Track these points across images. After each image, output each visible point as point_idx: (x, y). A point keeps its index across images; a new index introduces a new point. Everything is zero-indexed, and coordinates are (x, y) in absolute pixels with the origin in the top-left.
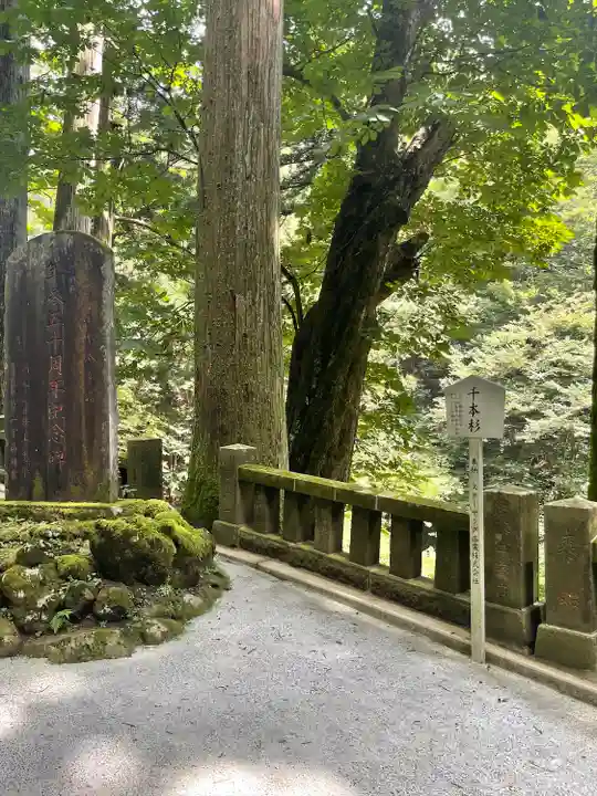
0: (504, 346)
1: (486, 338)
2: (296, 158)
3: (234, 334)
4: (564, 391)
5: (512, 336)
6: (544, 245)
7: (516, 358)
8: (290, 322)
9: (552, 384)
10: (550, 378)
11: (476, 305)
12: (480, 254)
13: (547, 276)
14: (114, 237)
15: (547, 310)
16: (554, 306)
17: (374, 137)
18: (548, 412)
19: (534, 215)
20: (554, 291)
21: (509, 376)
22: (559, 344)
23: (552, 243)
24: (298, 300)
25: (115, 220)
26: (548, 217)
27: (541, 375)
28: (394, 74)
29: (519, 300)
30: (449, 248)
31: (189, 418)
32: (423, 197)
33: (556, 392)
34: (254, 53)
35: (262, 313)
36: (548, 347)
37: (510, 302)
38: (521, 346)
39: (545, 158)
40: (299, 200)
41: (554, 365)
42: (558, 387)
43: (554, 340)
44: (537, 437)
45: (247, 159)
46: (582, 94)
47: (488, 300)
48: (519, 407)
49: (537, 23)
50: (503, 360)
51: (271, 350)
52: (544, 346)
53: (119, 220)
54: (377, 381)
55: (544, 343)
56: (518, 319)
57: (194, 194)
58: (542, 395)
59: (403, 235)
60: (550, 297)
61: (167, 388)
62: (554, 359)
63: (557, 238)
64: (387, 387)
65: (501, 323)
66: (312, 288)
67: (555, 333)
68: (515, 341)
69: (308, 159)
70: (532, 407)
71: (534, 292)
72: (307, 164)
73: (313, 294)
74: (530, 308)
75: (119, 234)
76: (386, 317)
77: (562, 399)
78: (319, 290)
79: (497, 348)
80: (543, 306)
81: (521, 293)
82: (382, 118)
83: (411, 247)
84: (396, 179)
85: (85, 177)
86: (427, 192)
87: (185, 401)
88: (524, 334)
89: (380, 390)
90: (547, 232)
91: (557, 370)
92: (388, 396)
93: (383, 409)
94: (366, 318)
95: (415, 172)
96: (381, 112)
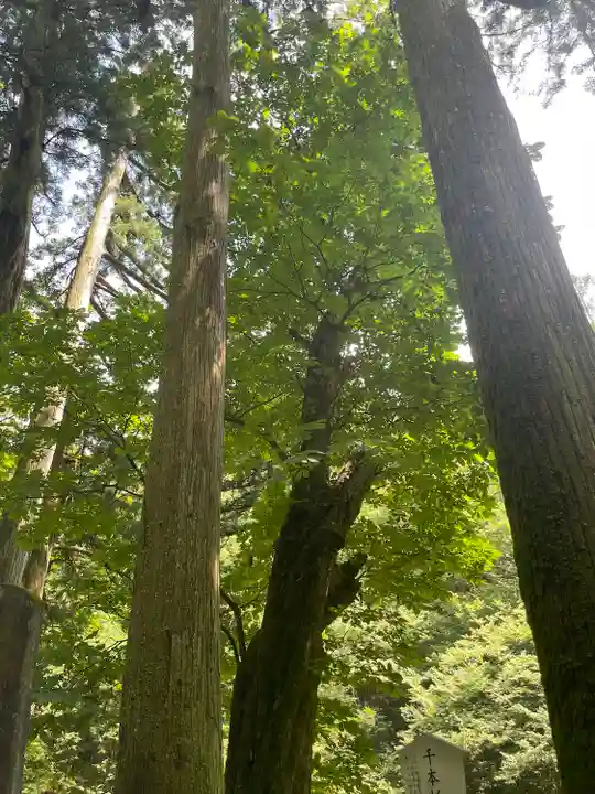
0: (461, 665)
1: (443, 656)
2: (237, 485)
3: (167, 681)
4: (533, 715)
5: (467, 653)
6: (477, 563)
7: (476, 677)
8: (232, 654)
9: (519, 708)
10: (515, 700)
11: (425, 619)
12: (418, 572)
13: (489, 586)
14: (51, 563)
15: (496, 623)
16: (502, 617)
17: (306, 474)
18: (523, 743)
19: (461, 536)
20: (498, 603)
21: (473, 700)
22: (516, 660)
23: (484, 562)
24: (240, 628)
25: (55, 549)
26: (475, 538)
27: (506, 698)
28: (319, 425)
29: (467, 613)
30: (388, 568)
31: (111, 776)
32: (356, 521)
33: (526, 718)
34: (199, 413)
35: (199, 654)
36: (507, 664)
37: (458, 615)
38: (480, 664)
39: (460, 486)
40: (241, 521)
41: (517, 684)
42: (527, 711)
43: (509, 655)
44: (517, 774)
45: (190, 498)
46: (479, 439)
47: (436, 614)
48: (490, 737)
49: (433, 386)
50: (463, 681)
51: (208, 698)
52: (502, 663)
53: (59, 548)
54: (330, 722)
55: (501, 659)
56: (470, 634)
57: (138, 519)
58: (512, 723)
59: (343, 556)
60: (497, 609)
61: (87, 738)
62: (516, 678)
63: (487, 556)
64: (342, 730)
65: (453, 639)
66: (255, 613)
67: (511, 648)
68: (472, 659)
69: (249, 485)
70: (505, 738)
71: (479, 604)
72: (248, 489)
73: (256, 619)
74: (480, 621)
75: (56, 561)
76: (333, 644)
77: (535, 725)
78: (261, 615)
79: (455, 667)
80: (492, 619)
81: (467, 606)
82: (313, 460)
83: (351, 568)
84: (331, 507)
85: (29, 514)
86: (359, 516)
87: (109, 755)
88: (479, 650)
89: (335, 734)
90: (476, 551)
91: (520, 690)
92: (343, 740)
93: (339, 759)
94: (312, 648)
95: (347, 500)
96: (311, 455)
